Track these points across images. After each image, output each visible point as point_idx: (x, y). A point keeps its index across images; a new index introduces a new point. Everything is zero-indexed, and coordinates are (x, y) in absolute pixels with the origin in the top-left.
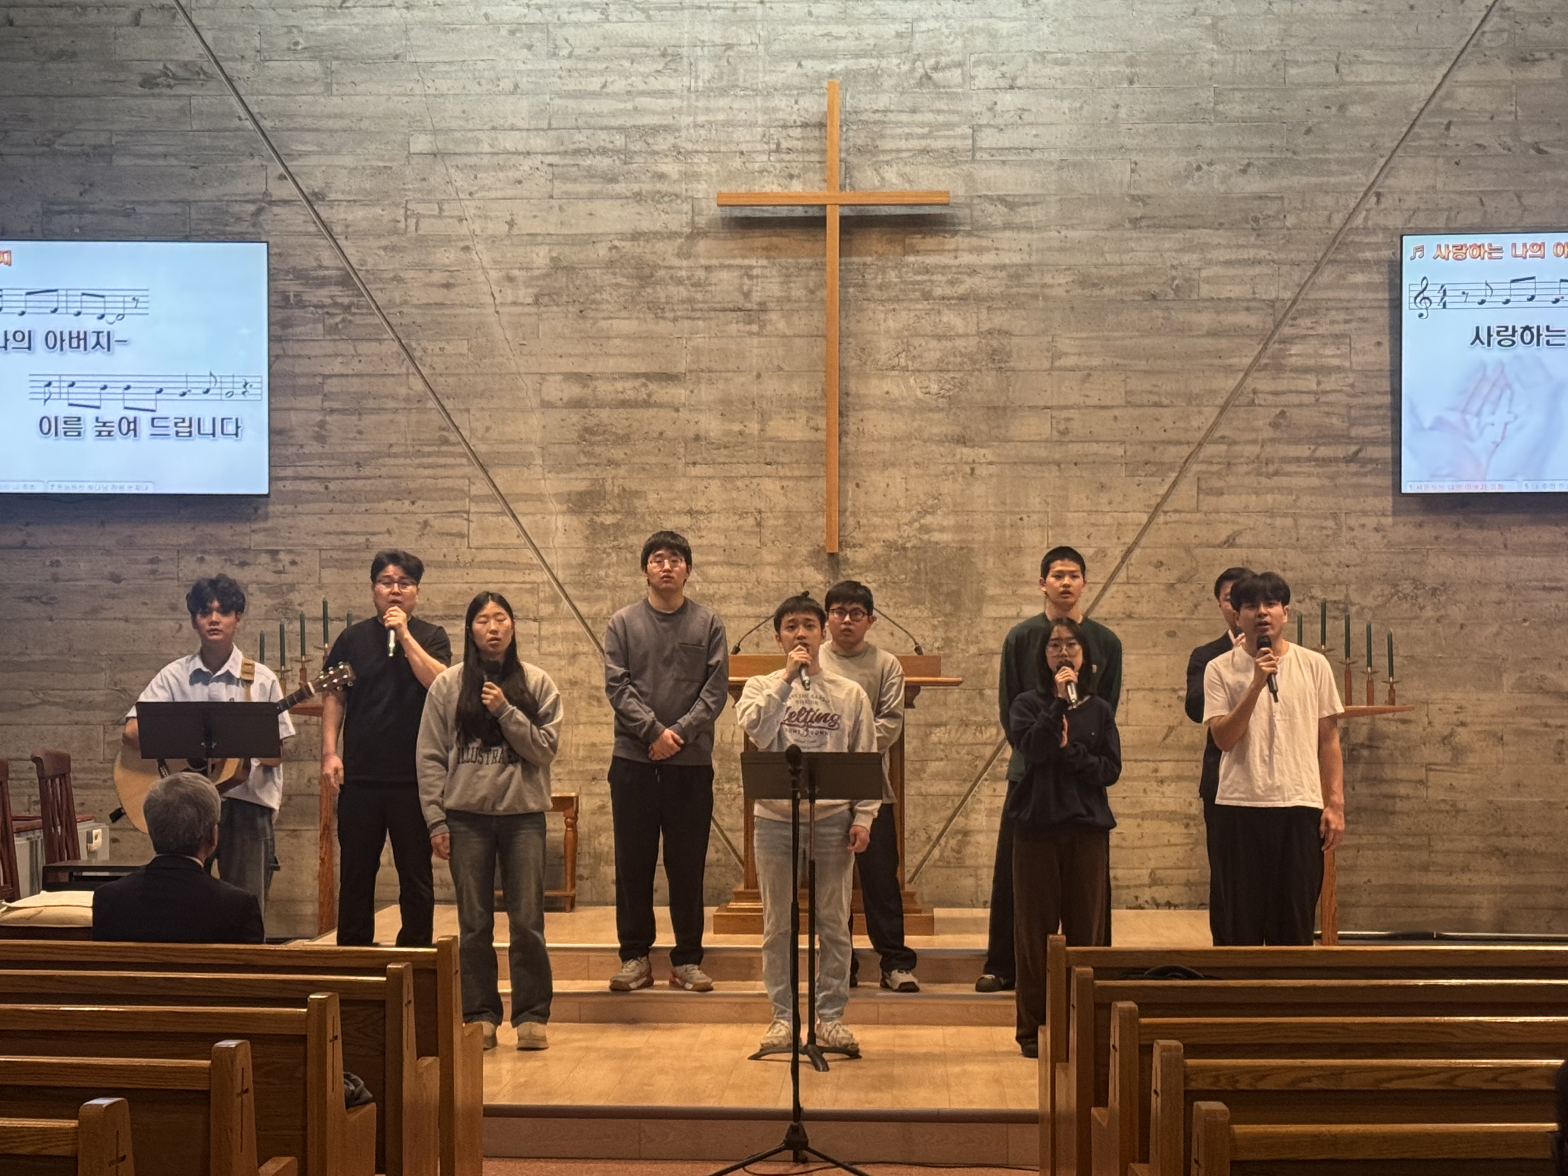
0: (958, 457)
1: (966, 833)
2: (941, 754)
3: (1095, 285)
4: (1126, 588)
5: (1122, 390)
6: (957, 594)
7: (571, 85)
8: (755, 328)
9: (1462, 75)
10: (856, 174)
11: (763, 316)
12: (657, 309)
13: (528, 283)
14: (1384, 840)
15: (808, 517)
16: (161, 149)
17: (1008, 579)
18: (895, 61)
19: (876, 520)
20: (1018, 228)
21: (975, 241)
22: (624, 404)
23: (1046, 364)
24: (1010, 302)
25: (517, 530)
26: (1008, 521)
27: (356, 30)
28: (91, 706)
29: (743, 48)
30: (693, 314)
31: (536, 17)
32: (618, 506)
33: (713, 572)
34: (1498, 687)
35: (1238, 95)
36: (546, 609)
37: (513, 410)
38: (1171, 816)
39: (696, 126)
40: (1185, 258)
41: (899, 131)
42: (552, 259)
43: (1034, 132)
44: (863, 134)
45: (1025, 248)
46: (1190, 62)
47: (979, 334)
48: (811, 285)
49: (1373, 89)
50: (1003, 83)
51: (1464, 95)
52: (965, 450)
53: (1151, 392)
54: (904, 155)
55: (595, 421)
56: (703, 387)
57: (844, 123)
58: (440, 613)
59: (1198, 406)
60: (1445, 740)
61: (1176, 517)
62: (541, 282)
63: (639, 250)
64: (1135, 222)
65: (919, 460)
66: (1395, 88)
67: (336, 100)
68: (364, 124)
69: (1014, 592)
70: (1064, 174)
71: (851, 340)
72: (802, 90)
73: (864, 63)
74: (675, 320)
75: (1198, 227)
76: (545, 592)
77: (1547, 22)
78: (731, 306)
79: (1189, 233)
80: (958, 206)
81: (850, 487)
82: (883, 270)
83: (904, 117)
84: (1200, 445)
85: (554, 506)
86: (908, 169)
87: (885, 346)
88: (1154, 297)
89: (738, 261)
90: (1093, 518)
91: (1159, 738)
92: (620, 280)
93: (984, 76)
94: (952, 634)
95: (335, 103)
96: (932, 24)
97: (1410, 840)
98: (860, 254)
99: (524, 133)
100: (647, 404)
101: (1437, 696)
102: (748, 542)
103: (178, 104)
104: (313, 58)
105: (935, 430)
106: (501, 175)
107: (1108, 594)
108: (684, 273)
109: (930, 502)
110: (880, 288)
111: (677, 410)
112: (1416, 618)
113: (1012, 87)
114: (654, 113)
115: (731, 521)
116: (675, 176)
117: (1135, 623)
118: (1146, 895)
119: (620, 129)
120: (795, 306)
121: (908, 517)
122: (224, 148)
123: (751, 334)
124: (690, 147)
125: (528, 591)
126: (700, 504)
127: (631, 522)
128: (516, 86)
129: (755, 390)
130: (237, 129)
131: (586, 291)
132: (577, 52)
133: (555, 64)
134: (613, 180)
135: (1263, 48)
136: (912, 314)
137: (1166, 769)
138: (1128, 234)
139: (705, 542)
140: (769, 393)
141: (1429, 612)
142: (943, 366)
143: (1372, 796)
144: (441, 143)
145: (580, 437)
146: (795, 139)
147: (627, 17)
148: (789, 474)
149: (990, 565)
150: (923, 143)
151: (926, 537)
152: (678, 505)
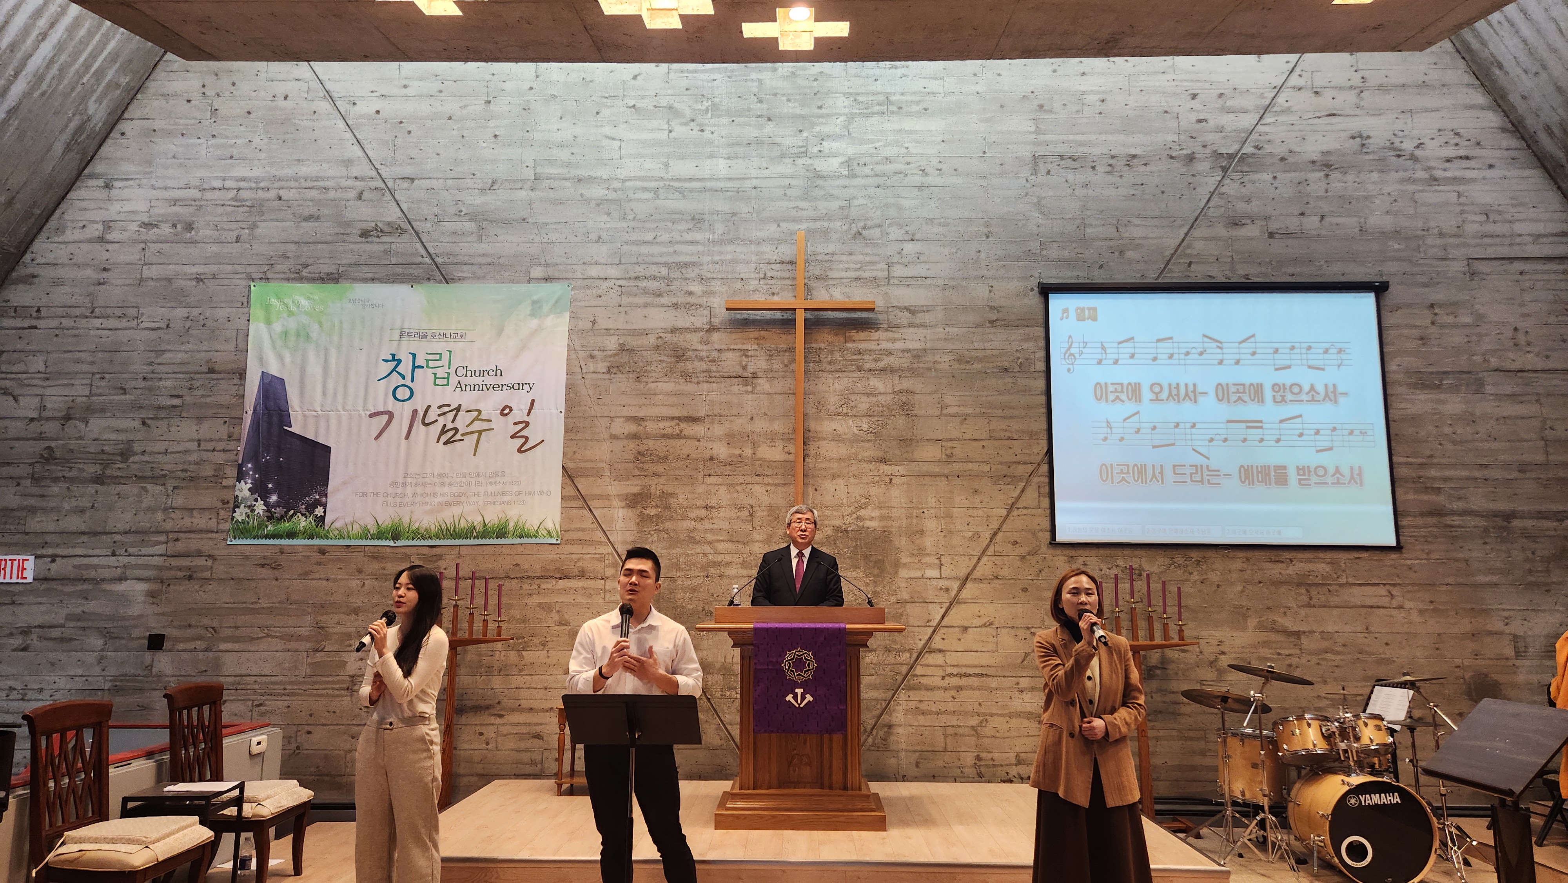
0: (881, 471)
1: (890, 727)
2: (873, 672)
3: (968, 362)
4: (994, 558)
5: (987, 429)
6: (882, 561)
7: (634, 237)
8: (749, 388)
9: (1196, 233)
10: (814, 292)
11: (755, 381)
12: (687, 376)
13: (603, 361)
14: (1174, 733)
15: (784, 510)
16: (370, 275)
17: (915, 552)
18: (839, 224)
19: (828, 513)
20: (918, 327)
21: (890, 335)
22: (664, 436)
23: (939, 413)
24: (914, 372)
25: (592, 519)
26: (915, 514)
27: (499, 203)
28: (299, 638)
29: (743, 215)
30: (710, 380)
31: (612, 195)
32: (659, 503)
33: (721, 546)
34: (1244, 629)
35: (1055, 245)
36: (609, 572)
37: (592, 440)
38: (1029, 716)
39: (713, 262)
40: (1026, 345)
41: (841, 266)
42: (620, 344)
43: (927, 267)
44: (819, 268)
45: (923, 339)
46: (1024, 225)
47: (894, 392)
48: (786, 362)
49: (1140, 241)
50: (907, 237)
51: (1199, 246)
52: (886, 467)
53: (1006, 430)
54: (844, 281)
55: (646, 447)
56: (716, 426)
57: (806, 261)
58: (538, 575)
59: (1037, 439)
60: (1212, 664)
61: (1024, 511)
62: (612, 359)
63: (676, 339)
64: (992, 322)
65: (856, 473)
66: (1155, 241)
67: (483, 245)
68: (501, 261)
69: (920, 561)
70: (947, 293)
71: (811, 396)
72: (780, 241)
73: (819, 225)
74: (698, 383)
75: (1033, 326)
76: (609, 560)
77: (1249, 201)
78: (734, 374)
79: (1027, 330)
80: (880, 312)
81: (811, 490)
82: (831, 352)
83: (844, 258)
84: (1039, 465)
85: (616, 503)
86: (847, 290)
87: (833, 400)
88: (1006, 370)
89: (740, 346)
90: (971, 512)
91: (1020, 661)
92: (662, 358)
93: (895, 233)
94: (879, 589)
95: (483, 247)
96: (861, 201)
97: (1191, 734)
98: (816, 341)
99: (604, 266)
100: (679, 436)
101: (1204, 633)
102: (744, 527)
103: (382, 247)
104: (471, 220)
105: (867, 454)
106: (588, 292)
107: (981, 563)
108: (704, 354)
109: (863, 501)
110: (830, 364)
111: (699, 441)
112: (1186, 580)
113: (912, 240)
114: (687, 254)
115: (733, 513)
116: (700, 293)
117: (1001, 582)
118: (1014, 771)
119: (665, 264)
120: (776, 375)
121: (849, 510)
122: (411, 275)
123: (747, 392)
124: (709, 275)
125: (598, 559)
126: (712, 502)
127: (667, 513)
128: (600, 238)
129: (749, 427)
130: (421, 263)
131: (641, 364)
132: (638, 217)
133: (624, 224)
134: (660, 295)
135: (1071, 216)
136: (851, 380)
137: (1024, 683)
138: (988, 330)
139: (715, 526)
140: (758, 430)
141: (1196, 577)
142: (872, 414)
143: (1164, 702)
144: (551, 272)
145: (635, 457)
146: (776, 271)
147: (671, 196)
148: (771, 482)
149: (903, 543)
150: (857, 274)
151: (861, 524)
152: (699, 503)
